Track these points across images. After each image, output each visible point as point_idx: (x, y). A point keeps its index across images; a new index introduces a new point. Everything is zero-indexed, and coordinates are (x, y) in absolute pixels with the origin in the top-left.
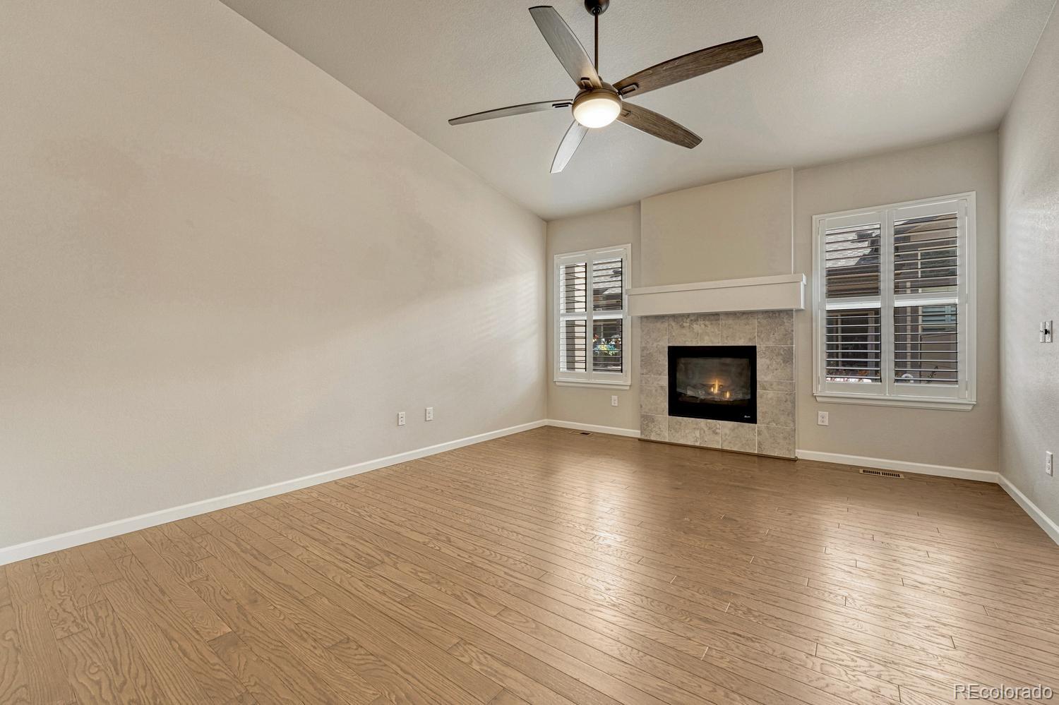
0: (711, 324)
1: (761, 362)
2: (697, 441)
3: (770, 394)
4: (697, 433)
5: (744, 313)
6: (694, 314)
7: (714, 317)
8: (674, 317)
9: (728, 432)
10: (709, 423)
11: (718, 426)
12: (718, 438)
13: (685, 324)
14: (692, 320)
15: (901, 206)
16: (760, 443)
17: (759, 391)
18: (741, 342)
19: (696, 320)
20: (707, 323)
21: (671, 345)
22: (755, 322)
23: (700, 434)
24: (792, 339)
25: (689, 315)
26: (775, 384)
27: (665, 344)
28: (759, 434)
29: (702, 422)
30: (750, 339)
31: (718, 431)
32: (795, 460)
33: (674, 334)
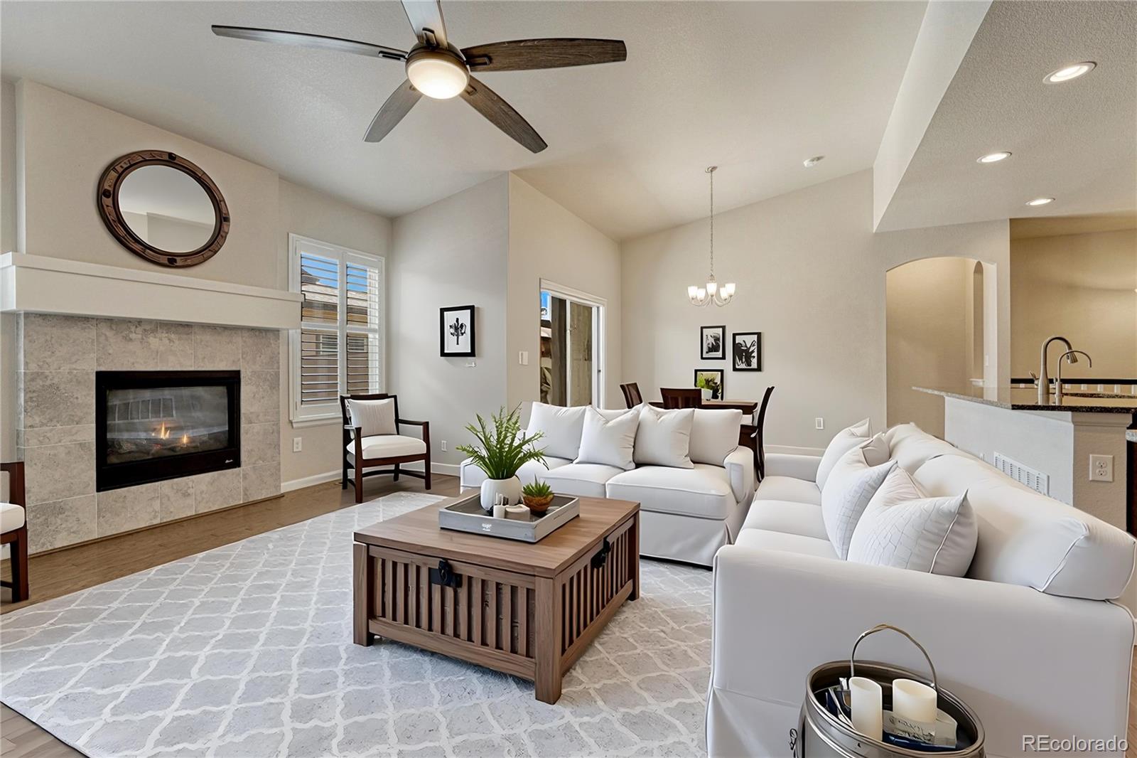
0: (179, 339)
1: (246, 391)
2: (155, 517)
3: (257, 427)
4: (157, 505)
5: (225, 328)
6: (150, 321)
7: (184, 327)
8: (110, 321)
9: (204, 488)
10: (177, 484)
11: (190, 485)
12: (190, 501)
13: (133, 336)
14: (145, 330)
15: (350, 252)
16: (246, 490)
17: (244, 426)
18: (221, 364)
19: (154, 331)
20: (173, 336)
21: (103, 369)
22: (238, 339)
23: (162, 504)
24: (278, 363)
25: (139, 322)
26: (261, 414)
27: (90, 367)
28: (245, 477)
29: (165, 486)
30: (234, 361)
31: (191, 491)
32: (282, 496)
33: (111, 351)
